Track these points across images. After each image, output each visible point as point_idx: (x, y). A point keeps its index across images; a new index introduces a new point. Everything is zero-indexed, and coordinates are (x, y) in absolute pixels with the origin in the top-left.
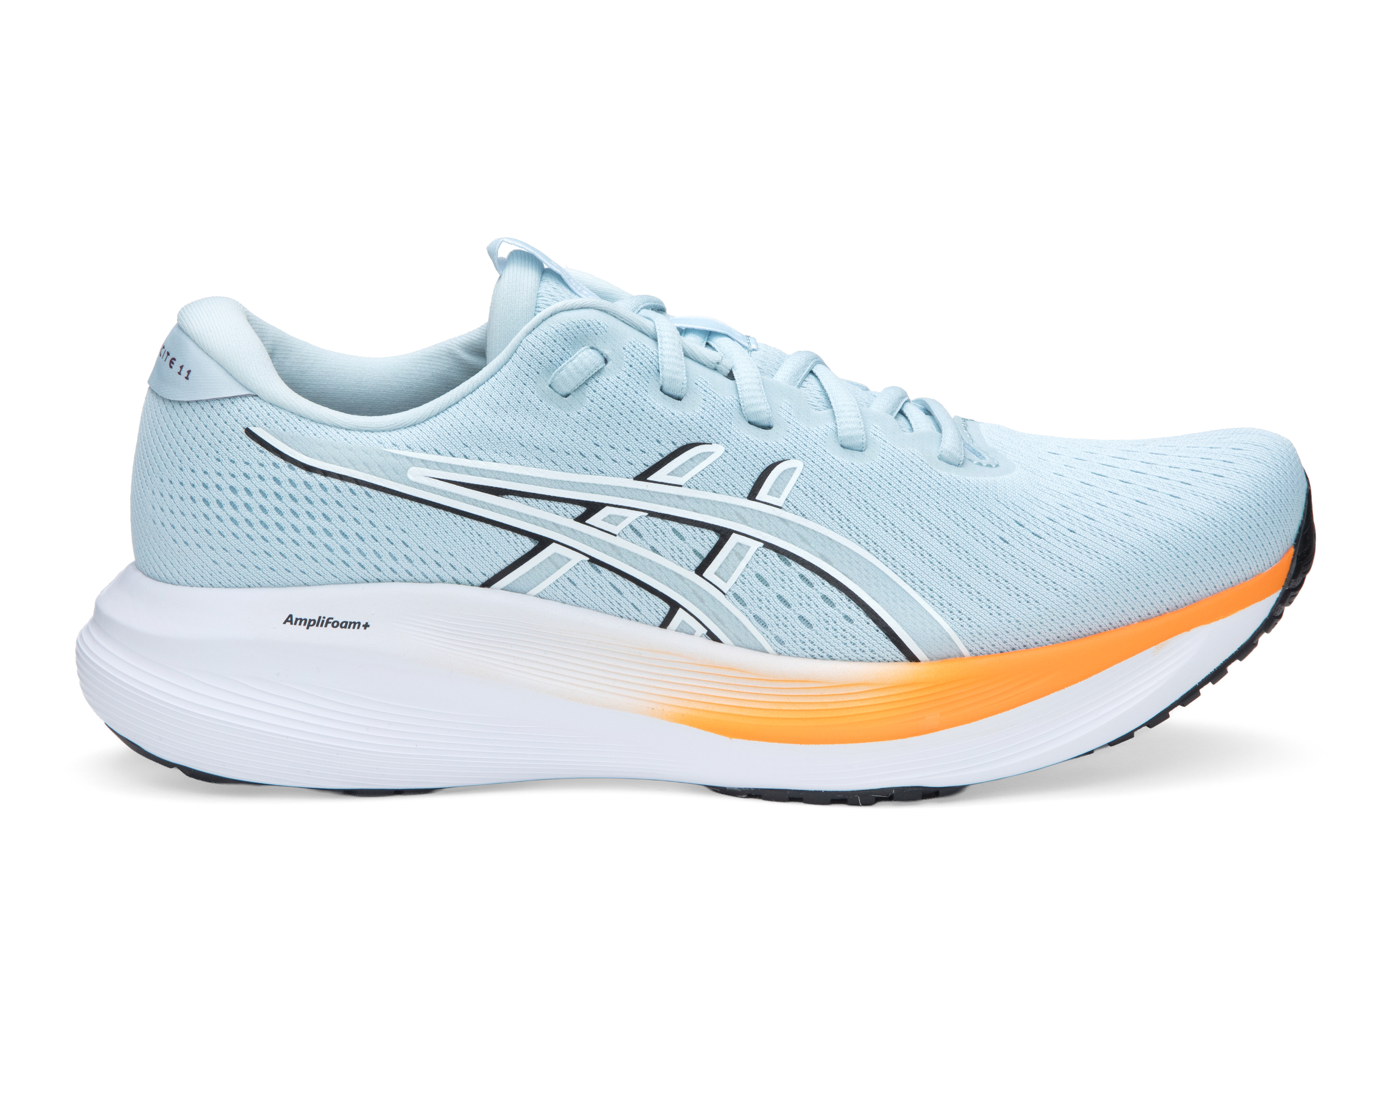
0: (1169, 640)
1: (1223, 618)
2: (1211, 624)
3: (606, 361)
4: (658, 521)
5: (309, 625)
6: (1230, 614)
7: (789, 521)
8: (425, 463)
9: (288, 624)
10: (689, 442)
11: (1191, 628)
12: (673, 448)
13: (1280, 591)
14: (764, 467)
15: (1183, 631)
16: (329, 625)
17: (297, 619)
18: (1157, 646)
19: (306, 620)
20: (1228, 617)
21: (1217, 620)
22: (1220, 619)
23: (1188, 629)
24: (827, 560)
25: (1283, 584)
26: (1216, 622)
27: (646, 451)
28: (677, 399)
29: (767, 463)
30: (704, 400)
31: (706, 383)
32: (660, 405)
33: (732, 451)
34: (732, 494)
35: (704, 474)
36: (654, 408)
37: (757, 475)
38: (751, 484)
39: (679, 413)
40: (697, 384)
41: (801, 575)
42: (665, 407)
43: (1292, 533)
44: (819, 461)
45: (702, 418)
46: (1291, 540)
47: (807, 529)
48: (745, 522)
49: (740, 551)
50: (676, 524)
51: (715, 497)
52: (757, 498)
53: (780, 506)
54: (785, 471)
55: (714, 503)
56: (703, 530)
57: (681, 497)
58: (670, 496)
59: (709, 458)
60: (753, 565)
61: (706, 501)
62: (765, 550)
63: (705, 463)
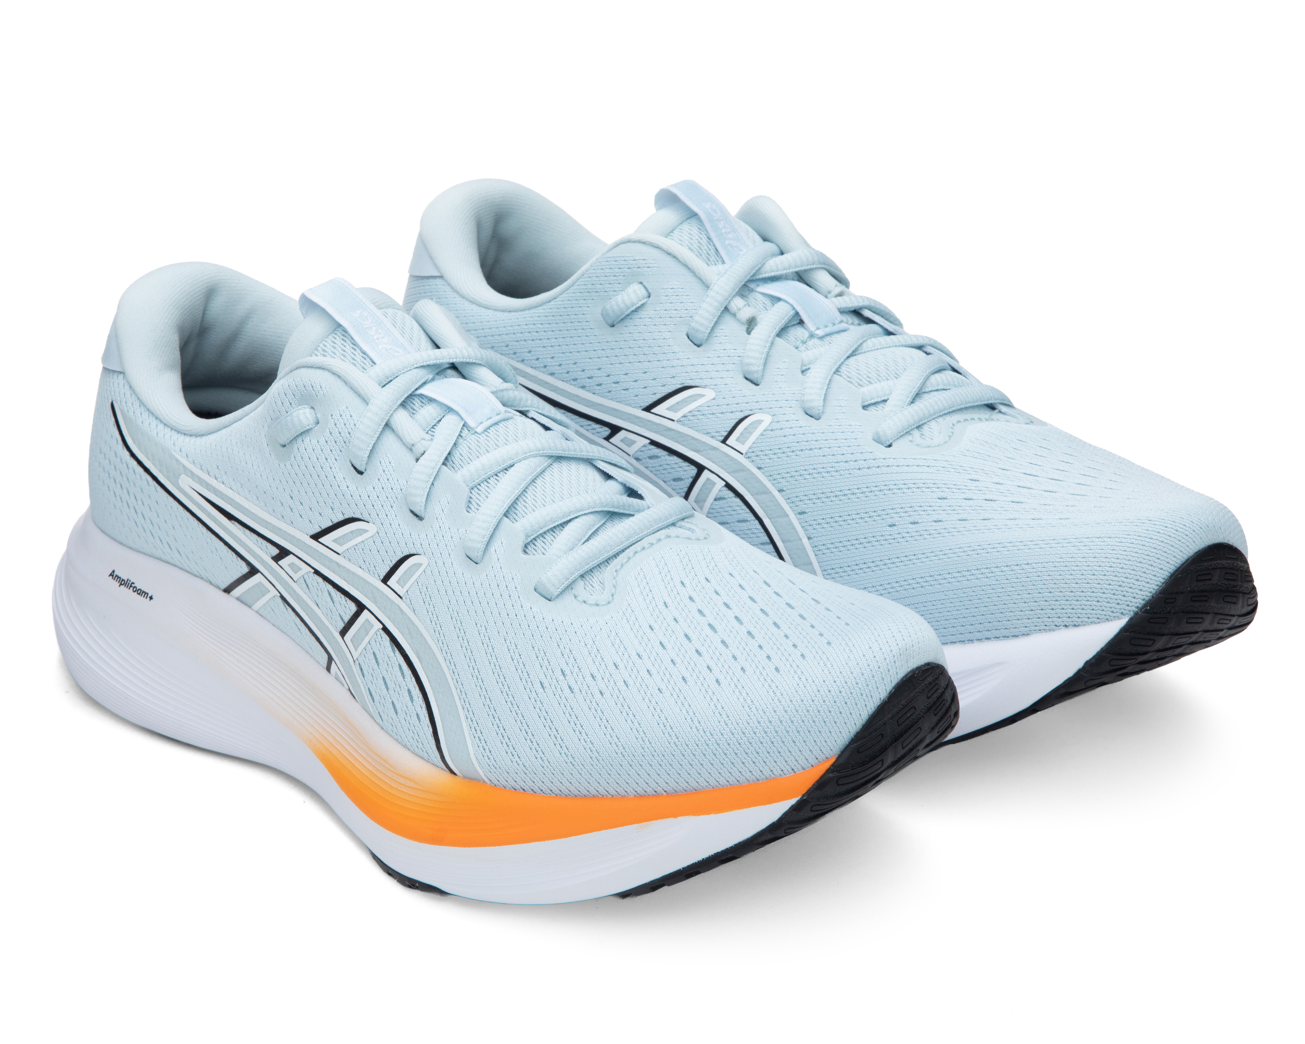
0: (653, 822)
1: (715, 813)
2: (701, 816)
3: (318, 423)
4: (320, 580)
5: (121, 584)
7: (405, 613)
8: (193, 476)
9: (111, 577)
10: (354, 516)
11: (679, 817)
12: (341, 518)
13: (793, 801)
14: (402, 556)
15: (670, 817)
16: (131, 588)
17: (116, 576)
18: (640, 824)
19: (120, 578)
20: (721, 814)
21: (708, 814)
23: (675, 816)
24: (419, 657)
25: (804, 792)
26: (707, 816)
27: (323, 515)
28: (361, 473)
29: (404, 553)
30: (379, 480)
31: (390, 463)
32: (341, 475)
33: (382, 534)
34: (372, 573)
35: (357, 549)
36: (335, 477)
37: (394, 562)
38: (387, 569)
39: (353, 487)
40: (380, 463)
41: (399, 665)
42: (344, 479)
43: (835, 744)
44: (440, 564)
45: (369, 497)
46: (829, 751)
47: (414, 624)
48: (375, 602)
49: (367, 626)
50: (330, 587)
51: (360, 572)
52: (388, 583)
53: (402, 596)
54: (414, 564)
55: (359, 577)
56: (347, 599)
57: (338, 564)
58: (331, 560)
59: (364, 535)
60: (373, 642)
61: (353, 573)
62: (382, 632)
63: (360, 539)
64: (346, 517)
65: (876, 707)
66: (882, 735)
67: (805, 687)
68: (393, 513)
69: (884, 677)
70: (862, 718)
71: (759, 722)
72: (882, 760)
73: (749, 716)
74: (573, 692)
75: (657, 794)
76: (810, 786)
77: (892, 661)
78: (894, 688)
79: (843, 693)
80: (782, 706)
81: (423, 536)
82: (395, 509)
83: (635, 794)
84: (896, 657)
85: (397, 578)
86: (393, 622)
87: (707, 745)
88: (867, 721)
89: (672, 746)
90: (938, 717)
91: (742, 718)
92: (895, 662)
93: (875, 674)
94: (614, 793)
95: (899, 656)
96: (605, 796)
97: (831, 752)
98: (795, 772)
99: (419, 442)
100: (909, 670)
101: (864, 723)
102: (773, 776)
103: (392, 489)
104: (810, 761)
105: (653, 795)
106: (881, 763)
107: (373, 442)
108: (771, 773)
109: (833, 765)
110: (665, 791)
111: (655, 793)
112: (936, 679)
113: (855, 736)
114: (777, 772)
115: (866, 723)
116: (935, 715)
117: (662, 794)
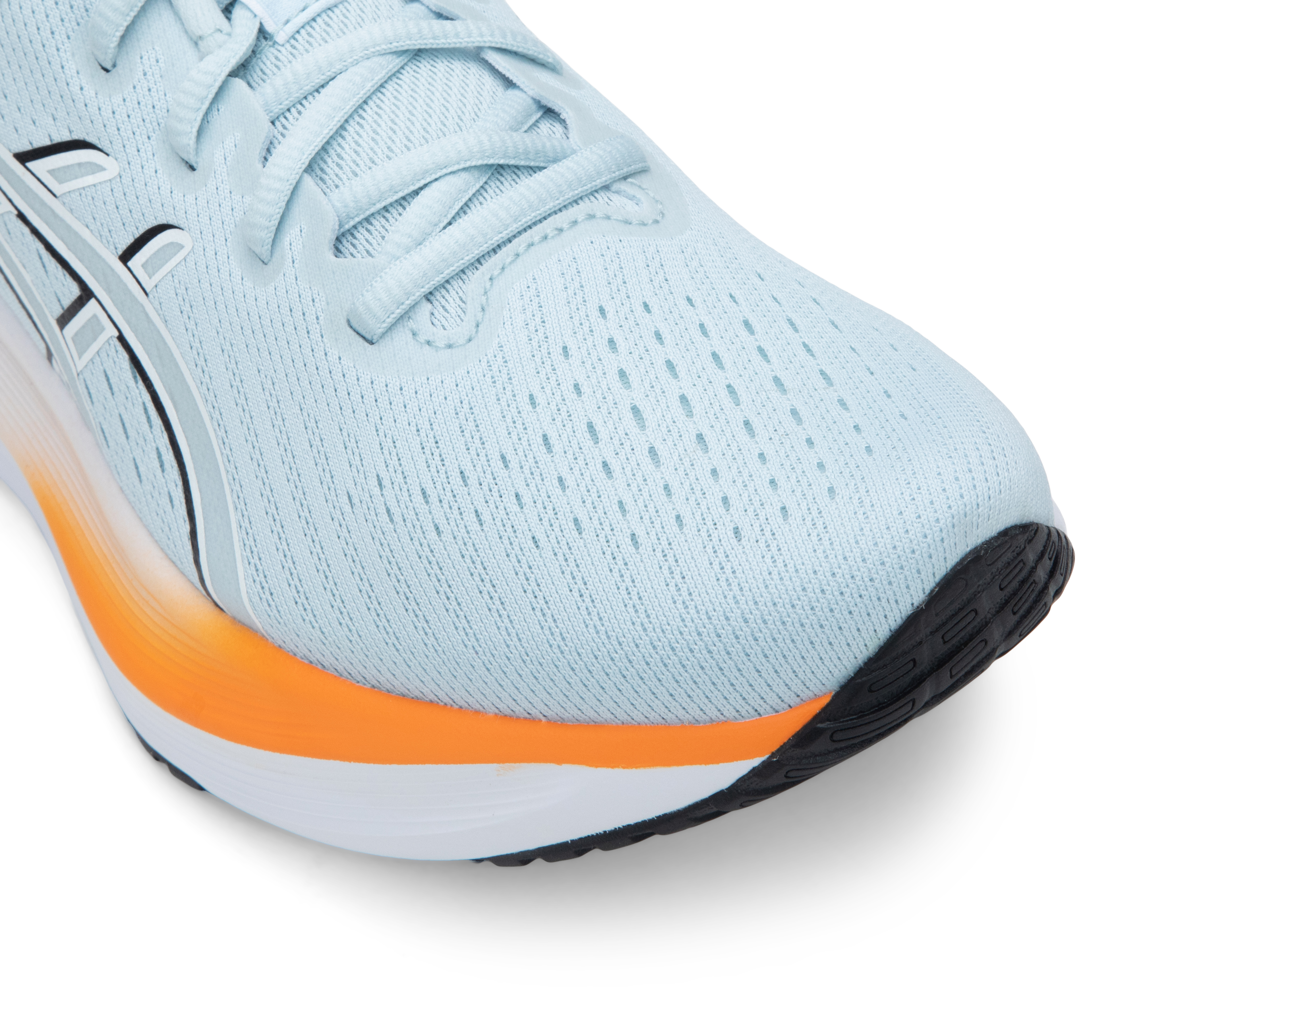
0: (523, 764)
1: (624, 768)
2: (599, 769)
6: (640, 767)
7: (151, 322)
10: (87, 139)
11: (564, 763)
13: (756, 762)
14: (155, 223)
15: (550, 760)
18: (501, 765)
20: (634, 770)
21: (613, 767)
22: (618, 767)
23: (559, 760)
25: (774, 749)
26: (610, 769)
27: (37, 124)
28: (107, 71)
29: (158, 219)
30: (134, 87)
31: (157, 61)
32: (73, 66)
33: (126, 180)
34: (105, 241)
35: (83, 195)
36: (62, 67)
37: (142, 231)
38: (130, 240)
39: (89, 92)
40: (141, 58)
41: (144, 404)
42: (78, 73)
43: (830, 677)
44: (210, 253)
45: (114, 113)
46: (820, 686)
47: (165, 344)
48: (108, 291)
49: (94, 327)
50: (41, 247)
51: (86, 234)
52: (130, 264)
53: (148, 291)
54: (172, 243)
55: (84, 242)
56: (66, 273)
57: (53, 212)
58: (43, 203)
59: (98, 175)
60: (103, 355)
61: (76, 234)
62: (118, 344)
63: (90, 180)
64: (75, 136)
65: (904, 618)
66: (914, 661)
67: (781, 579)
68: (150, 149)
69: (921, 568)
70: (879, 636)
71: (699, 634)
72: (914, 701)
73: (683, 620)
74: (427, 502)
75: (531, 720)
76: (786, 740)
77: (937, 539)
78: (938, 584)
79: (846, 595)
80: (739, 611)
81: (190, 198)
82: (153, 143)
83: (497, 711)
84: (945, 531)
85: (144, 260)
86: (135, 332)
87: (612, 659)
88: (888, 640)
89: (555, 651)
90: (1016, 618)
91: (671, 623)
92: (942, 540)
93: (904, 564)
94: (462, 703)
95: (951, 529)
96: (449, 706)
97: (823, 688)
98: (759, 714)
99: (211, 35)
100: (968, 549)
101: (882, 644)
102: (722, 717)
103: (154, 107)
104: (786, 700)
105: (525, 719)
106: (911, 703)
107: (126, 24)
108: (719, 714)
109: (824, 710)
110: (544, 716)
111: (528, 716)
112: (1018, 554)
113: (866, 664)
114: (729, 713)
115: (885, 644)
116: (1014, 613)
117: (540, 720)
